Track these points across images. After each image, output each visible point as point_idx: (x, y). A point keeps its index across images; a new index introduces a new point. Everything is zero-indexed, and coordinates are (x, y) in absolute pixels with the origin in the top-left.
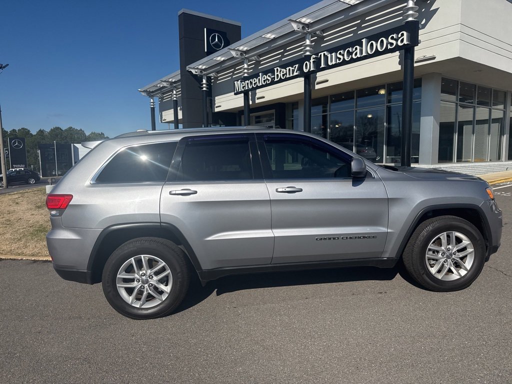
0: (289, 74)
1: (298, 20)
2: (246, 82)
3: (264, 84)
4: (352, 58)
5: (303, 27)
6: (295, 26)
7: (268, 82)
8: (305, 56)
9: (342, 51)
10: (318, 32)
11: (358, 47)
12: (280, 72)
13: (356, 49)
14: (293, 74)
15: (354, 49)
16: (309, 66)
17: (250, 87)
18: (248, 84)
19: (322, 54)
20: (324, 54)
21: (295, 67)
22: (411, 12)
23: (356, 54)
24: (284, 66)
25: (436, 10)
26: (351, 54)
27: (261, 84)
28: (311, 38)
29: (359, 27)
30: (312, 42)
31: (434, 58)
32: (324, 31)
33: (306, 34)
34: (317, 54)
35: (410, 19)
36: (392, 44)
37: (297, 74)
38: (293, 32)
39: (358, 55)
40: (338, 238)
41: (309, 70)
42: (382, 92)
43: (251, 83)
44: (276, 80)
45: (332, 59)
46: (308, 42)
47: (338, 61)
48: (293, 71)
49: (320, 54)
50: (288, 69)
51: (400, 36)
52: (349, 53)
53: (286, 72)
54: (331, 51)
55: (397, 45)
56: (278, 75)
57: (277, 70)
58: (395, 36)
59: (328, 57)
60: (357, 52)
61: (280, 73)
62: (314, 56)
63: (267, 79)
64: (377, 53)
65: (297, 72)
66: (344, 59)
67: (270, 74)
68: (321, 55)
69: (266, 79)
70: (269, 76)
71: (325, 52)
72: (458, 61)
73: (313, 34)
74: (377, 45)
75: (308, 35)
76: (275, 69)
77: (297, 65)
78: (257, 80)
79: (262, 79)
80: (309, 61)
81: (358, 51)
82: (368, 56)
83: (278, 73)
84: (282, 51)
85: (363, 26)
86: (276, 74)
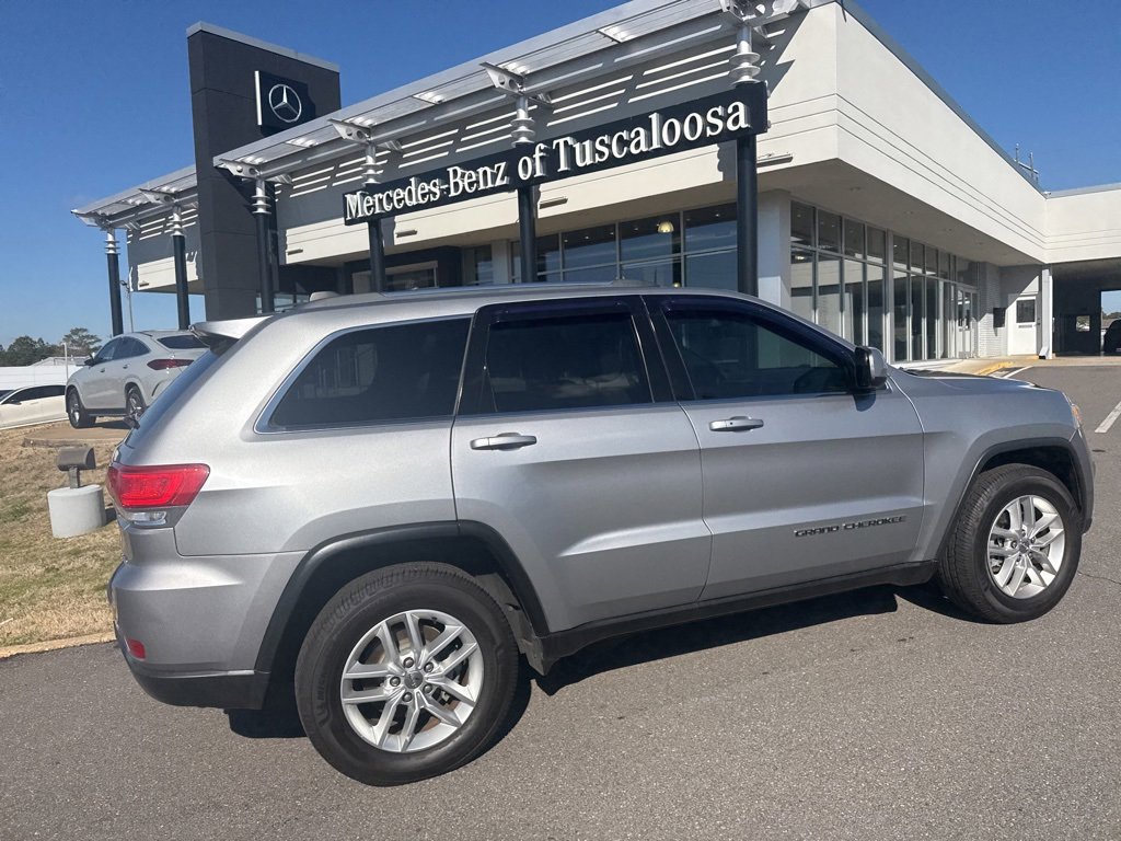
0: (486, 183)
1: (500, 66)
2: (376, 196)
3: (422, 202)
4: (629, 153)
5: (511, 81)
6: (495, 79)
7: (432, 199)
8: (518, 145)
9: (606, 138)
10: (541, 96)
11: (642, 130)
12: (463, 175)
13: (638, 134)
14: (494, 181)
15: (633, 135)
16: (532, 167)
17: (388, 208)
18: (380, 201)
19: (561, 141)
20: (566, 143)
21: (499, 168)
22: (745, 65)
23: (638, 145)
24: (471, 165)
25: (788, 65)
26: (627, 143)
27: (414, 202)
28: (529, 106)
29: (630, 89)
30: (530, 114)
31: (789, 160)
32: (552, 93)
33: (518, 96)
34: (549, 142)
35: (746, 78)
36: (714, 127)
37: (505, 182)
38: (491, 90)
39: (643, 148)
40: (838, 528)
41: (532, 175)
42: (666, 228)
43: (390, 199)
44: (453, 194)
45: (585, 153)
46: (522, 115)
47: (598, 159)
48: (494, 176)
49: (555, 142)
50: (481, 170)
51: (730, 110)
52: (623, 143)
53: (478, 177)
54: (580, 137)
55: (725, 129)
56: (456, 184)
57: (455, 172)
58: (720, 110)
59: (574, 149)
60: (640, 140)
61: (460, 179)
62: (543, 146)
63: (430, 192)
64: (684, 145)
65: (502, 179)
66: (611, 154)
67: (437, 181)
68: (558, 144)
69: (427, 191)
70: (435, 185)
71: (568, 139)
72: (836, 165)
73: (532, 98)
74: (683, 129)
75: (522, 99)
76: (451, 170)
77: (503, 165)
78: (404, 194)
79: (417, 191)
80: (531, 154)
81: (642, 138)
82: (665, 151)
83: (458, 180)
84: (456, 131)
85: (638, 87)
86: (452, 181)
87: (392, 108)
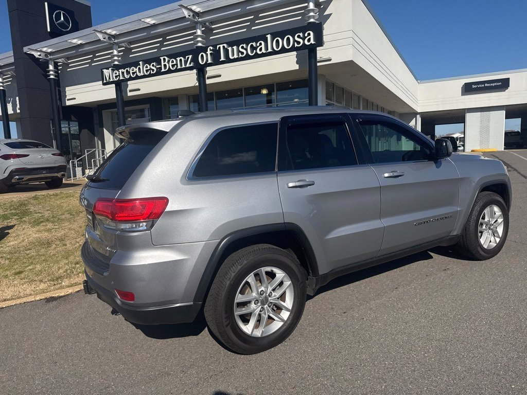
0: (181, 65)
1: (189, 7)
2: (120, 71)
3: (146, 74)
4: (256, 53)
5: (193, 15)
6: (186, 13)
7: (152, 72)
8: (197, 47)
9: (244, 45)
10: (207, 24)
11: (263, 43)
12: (169, 62)
13: (261, 44)
14: (185, 64)
15: (258, 45)
16: (207, 57)
17: (127, 77)
18: (123, 73)
19: (221, 46)
20: (224, 47)
21: (188, 58)
22: (312, 14)
23: (261, 50)
24: (173, 56)
25: (330, 15)
26: (256, 48)
27: (142, 74)
28: (202, 28)
29: (253, 23)
30: (203, 32)
31: (330, 60)
32: (212, 23)
33: (197, 23)
34: (215, 46)
35: (312, 20)
36: (298, 43)
37: (191, 65)
38: (183, 19)
39: (263, 51)
40: (430, 221)
41: (206, 62)
42: (265, 92)
43: (128, 72)
44: (163, 70)
45: (234, 52)
46: (199, 32)
47: (240, 55)
48: (186, 62)
49: (218, 46)
50: (178, 59)
51: (306, 35)
52: (253, 48)
53: (177, 62)
54: (231, 44)
55: (304, 44)
56: (165, 66)
57: (164, 59)
58: (301, 34)
59: (228, 50)
60: (262, 47)
62: (211, 48)
63: (151, 69)
64: (284, 50)
65: (190, 63)
66: (247, 53)
67: (154, 64)
68: (220, 47)
69: (149, 68)
70: (153, 65)
71: (225, 45)
72: (351, 64)
73: (203, 24)
74: (283, 43)
75: (199, 24)
76: (162, 58)
77: (190, 56)
78: (136, 70)
79: (143, 69)
80: (205, 51)
81: (263, 46)
82: (274, 53)
83: (166, 63)
84: (161, 39)
85: (256, 22)
86: (163, 64)
87: (128, 26)
